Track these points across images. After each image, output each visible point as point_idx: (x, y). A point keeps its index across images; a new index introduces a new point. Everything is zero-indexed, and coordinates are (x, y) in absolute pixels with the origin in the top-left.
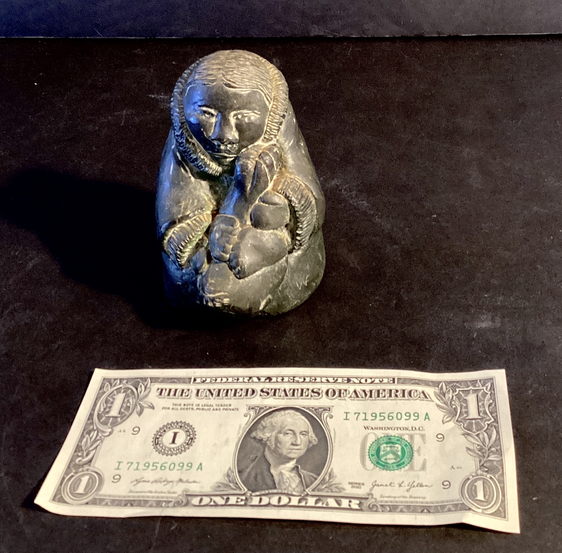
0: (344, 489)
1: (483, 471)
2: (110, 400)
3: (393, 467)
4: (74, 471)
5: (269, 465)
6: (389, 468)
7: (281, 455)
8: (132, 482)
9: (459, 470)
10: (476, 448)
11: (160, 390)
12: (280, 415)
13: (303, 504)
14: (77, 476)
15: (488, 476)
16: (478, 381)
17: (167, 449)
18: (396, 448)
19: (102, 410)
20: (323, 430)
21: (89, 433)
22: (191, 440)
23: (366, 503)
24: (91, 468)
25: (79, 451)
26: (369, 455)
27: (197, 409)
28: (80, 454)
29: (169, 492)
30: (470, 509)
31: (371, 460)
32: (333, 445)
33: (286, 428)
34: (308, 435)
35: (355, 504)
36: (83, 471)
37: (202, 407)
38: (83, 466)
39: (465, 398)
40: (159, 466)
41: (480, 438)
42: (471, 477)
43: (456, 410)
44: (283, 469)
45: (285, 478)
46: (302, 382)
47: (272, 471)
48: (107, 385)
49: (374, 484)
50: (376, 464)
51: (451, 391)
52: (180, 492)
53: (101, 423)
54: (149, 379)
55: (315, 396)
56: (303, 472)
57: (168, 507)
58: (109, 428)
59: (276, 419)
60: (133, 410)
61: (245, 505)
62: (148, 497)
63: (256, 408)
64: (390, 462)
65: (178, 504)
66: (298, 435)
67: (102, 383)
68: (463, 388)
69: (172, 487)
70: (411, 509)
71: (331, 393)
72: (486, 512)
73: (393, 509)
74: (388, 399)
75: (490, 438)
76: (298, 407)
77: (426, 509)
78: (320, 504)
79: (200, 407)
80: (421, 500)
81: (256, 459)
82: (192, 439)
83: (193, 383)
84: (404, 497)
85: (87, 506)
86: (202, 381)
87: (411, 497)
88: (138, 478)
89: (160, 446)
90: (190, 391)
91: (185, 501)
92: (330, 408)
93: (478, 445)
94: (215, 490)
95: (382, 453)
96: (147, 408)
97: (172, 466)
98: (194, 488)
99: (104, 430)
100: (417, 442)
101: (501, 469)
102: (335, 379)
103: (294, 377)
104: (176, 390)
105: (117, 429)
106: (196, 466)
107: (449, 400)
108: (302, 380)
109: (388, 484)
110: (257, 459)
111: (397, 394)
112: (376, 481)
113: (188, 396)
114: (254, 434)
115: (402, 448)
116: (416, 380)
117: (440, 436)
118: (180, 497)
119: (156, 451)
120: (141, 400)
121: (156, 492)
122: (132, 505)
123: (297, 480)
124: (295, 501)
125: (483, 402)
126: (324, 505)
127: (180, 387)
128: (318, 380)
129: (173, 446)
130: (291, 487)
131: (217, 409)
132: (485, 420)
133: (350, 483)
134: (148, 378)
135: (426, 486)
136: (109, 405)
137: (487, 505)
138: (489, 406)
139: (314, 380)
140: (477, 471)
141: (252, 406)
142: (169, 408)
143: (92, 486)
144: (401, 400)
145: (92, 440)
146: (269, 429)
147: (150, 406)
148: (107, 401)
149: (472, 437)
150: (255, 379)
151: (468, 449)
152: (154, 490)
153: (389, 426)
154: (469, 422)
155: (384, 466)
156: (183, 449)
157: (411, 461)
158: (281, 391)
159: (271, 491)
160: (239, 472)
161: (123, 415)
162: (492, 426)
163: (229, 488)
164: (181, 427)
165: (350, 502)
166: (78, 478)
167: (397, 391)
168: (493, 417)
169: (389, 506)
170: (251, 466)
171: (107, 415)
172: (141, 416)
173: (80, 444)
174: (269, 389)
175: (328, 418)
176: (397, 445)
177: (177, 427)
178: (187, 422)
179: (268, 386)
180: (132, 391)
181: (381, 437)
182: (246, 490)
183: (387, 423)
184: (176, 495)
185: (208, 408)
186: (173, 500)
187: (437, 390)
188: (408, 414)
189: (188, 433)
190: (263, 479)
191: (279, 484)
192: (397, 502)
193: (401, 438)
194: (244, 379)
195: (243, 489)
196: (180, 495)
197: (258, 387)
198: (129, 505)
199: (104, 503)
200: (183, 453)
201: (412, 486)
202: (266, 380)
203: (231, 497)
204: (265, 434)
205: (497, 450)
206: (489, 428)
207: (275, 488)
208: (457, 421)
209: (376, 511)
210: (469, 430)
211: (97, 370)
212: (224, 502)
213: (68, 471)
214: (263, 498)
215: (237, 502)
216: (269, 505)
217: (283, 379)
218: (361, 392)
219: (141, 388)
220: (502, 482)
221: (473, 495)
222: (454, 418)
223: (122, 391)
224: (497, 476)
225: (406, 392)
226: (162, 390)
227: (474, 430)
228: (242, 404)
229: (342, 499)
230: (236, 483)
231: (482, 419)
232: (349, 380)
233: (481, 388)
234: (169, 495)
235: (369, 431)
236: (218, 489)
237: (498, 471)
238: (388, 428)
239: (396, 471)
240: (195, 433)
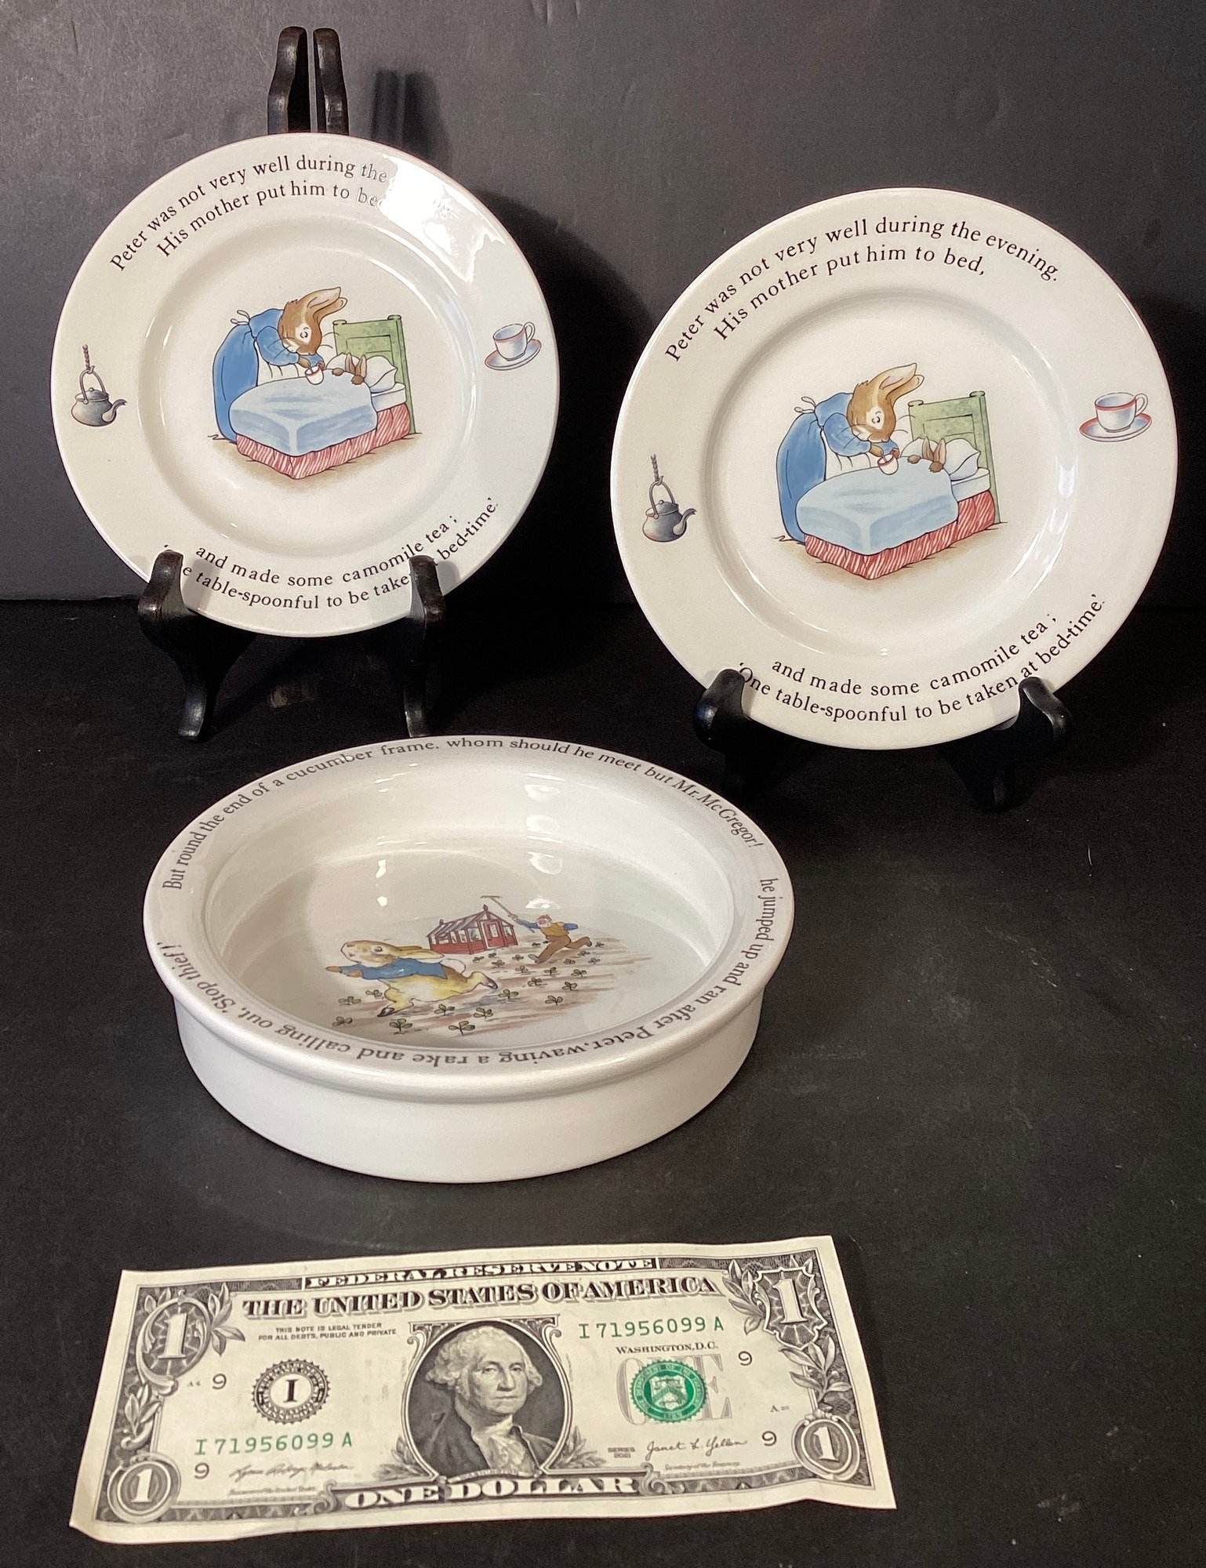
0: (603, 1461)
1: (825, 1412)
2: (160, 1328)
3: (677, 1416)
4: (122, 1462)
5: (468, 1428)
6: (671, 1417)
7: (484, 1409)
8: (231, 1476)
9: (786, 1411)
10: (807, 1372)
11: (248, 1305)
12: (469, 1336)
13: (540, 1491)
14: (129, 1470)
15: (835, 1418)
16: (792, 1257)
17: (281, 1412)
18: (676, 1382)
19: (150, 1346)
21: (134, 1391)
22: (321, 1393)
23: (644, 1482)
24: (152, 1455)
25: (123, 1426)
26: (633, 1398)
27: (322, 1335)
28: (125, 1431)
30: (815, 1476)
31: (638, 1407)
32: (570, 1384)
33: (485, 1360)
34: (524, 1370)
35: (625, 1484)
36: (137, 1460)
37: (329, 1332)
38: (135, 1452)
39: (774, 1287)
40: (273, 1443)
41: (809, 1355)
42: (807, 1422)
43: (763, 1308)
44: (494, 1433)
45: (500, 1448)
46: (498, 1275)
47: (475, 1438)
48: (149, 1299)
49: (650, 1448)
50: (647, 1412)
51: (749, 1274)
52: (321, 1488)
53: (152, 1371)
54: (225, 1285)
55: (525, 1298)
56: (528, 1436)
57: (305, 1514)
58: (169, 1379)
59: (464, 1344)
60: (207, 1343)
61: (441, 1500)
62: (266, 1500)
63: (427, 1327)
64: (671, 1407)
65: (321, 1508)
66: (507, 1370)
67: (140, 1297)
68: (769, 1269)
69: (304, 1479)
70: (719, 1484)
71: (552, 1291)
72: (839, 1478)
73: (690, 1487)
74: (649, 1297)
75: (825, 1355)
76: (498, 1320)
77: (744, 1482)
78: (568, 1490)
79: (327, 1331)
80: (733, 1468)
81: (441, 1418)
83: (306, 1287)
84: (705, 1465)
85: (161, 1523)
86: (321, 1282)
87: (715, 1464)
88: (240, 1467)
89: (267, 1406)
90: (303, 1303)
91: (332, 1502)
92: (553, 1319)
93: (809, 1368)
94: (381, 1479)
95: (654, 1393)
96: (231, 1338)
97: (297, 1441)
98: (344, 1479)
99: (163, 1384)
100: (709, 1368)
101: (852, 1406)
102: (555, 1265)
103: (484, 1266)
104: (277, 1304)
105: (184, 1380)
106: (338, 1439)
107: (748, 1292)
108: (497, 1271)
110: (445, 1418)
111: (664, 1286)
112: (653, 1442)
113: (300, 1312)
114: (430, 1375)
115: (687, 1381)
116: (690, 1259)
117: (743, 1356)
118: (322, 1496)
119: (263, 1416)
120: (217, 1325)
121: (278, 1490)
122: (240, 1517)
123: (522, 1452)
124: (525, 1487)
125: (805, 1293)
126: (575, 1491)
127: (284, 1296)
128: (526, 1268)
129: (291, 1405)
130: (513, 1463)
131: (356, 1334)
132: (812, 1323)
133: (610, 1450)
134: (222, 1283)
136: (161, 1337)
137: (840, 1467)
138: (816, 1299)
139: (519, 1269)
140: (814, 1411)
141: (418, 1324)
142: (271, 1337)
143: (160, 1489)
144: (671, 1296)
145: (143, 1403)
146: (455, 1364)
147: (235, 1335)
148: (154, 1330)
149: (797, 1354)
150: (417, 1275)
151: (794, 1375)
152: (273, 1488)
153: (657, 1345)
154: (788, 1328)
155: (661, 1415)
156: (310, 1409)
157: (704, 1402)
158: (464, 1293)
159: (480, 1473)
160: (418, 1444)
161: (190, 1354)
162: (825, 1333)
163: (406, 1473)
164: (299, 1370)
165: (617, 1481)
166: (133, 1474)
167: (662, 1282)
168: (824, 1318)
170: (436, 1432)
171: (160, 1357)
172: (223, 1354)
173: (121, 1412)
174: (443, 1292)
175: (554, 1337)
176: (676, 1378)
177: (293, 1370)
178: (309, 1361)
179: (440, 1285)
180: (199, 1311)
181: (648, 1365)
182: (437, 1474)
183: (653, 1339)
184: (315, 1493)
185: (341, 1332)
186: (311, 1501)
188: (686, 1322)
189: (314, 1380)
190: (462, 1452)
191: (492, 1458)
192: (693, 1475)
193: (681, 1364)
194: (396, 1275)
195: (431, 1474)
196: (322, 1492)
197: (424, 1289)
198: (235, 1516)
199: (189, 1517)
200: (312, 1417)
201: (713, 1445)
202: (435, 1274)
203: (413, 1489)
204: (449, 1374)
205: (840, 1374)
206: (822, 1336)
207: (487, 1467)
208: (767, 1328)
209: (663, 1494)
210: (790, 1342)
211: (125, 1273)
212: (401, 1499)
213: (110, 1465)
214: (469, 1485)
215: (426, 1496)
216: (481, 1496)
217: (465, 1272)
218: (602, 1286)
219: (214, 1302)
220: (856, 1427)
221: (815, 1452)
222: (763, 1321)
223: (180, 1309)
224: (847, 1417)
225: (677, 1282)
226: (252, 1304)
227: (799, 1342)
228: (400, 1321)
229: (603, 1479)
230: (417, 1464)
231: (807, 1322)
232: (578, 1267)
233: (797, 1268)
234: (304, 1494)
235: (625, 1356)
236: (387, 1476)
237: (848, 1409)
238: (657, 1348)
239: (682, 1423)
240: (325, 1380)
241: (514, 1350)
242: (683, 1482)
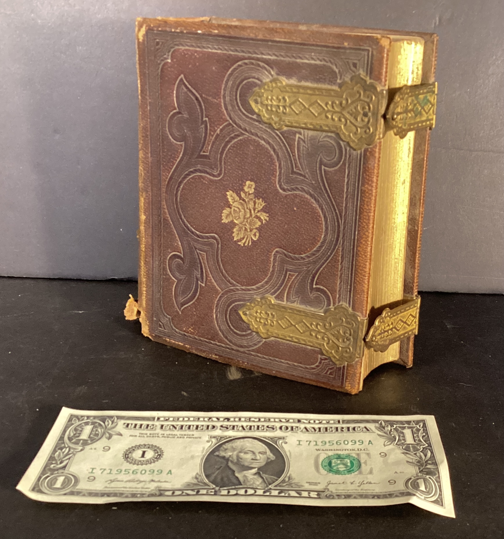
0: (302, 486)
1: (423, 474)
2: (79, 429)
3: (344, 473)
4: (49, 473)
5: (234, 472)
6: (341, 473)
7: (243, 466)
8: (106, 482)
9: (402, 474)
11: (126, 424)
12: (239, 442)
13: (268, 494)
15: (428, 477)
16: (412, 422)
17: (137, 461)
19: (72, 435)
20: (280, 451)
21: (61, 449)
22: (159, 456)
23: (323, 495)
25: (53, 460)
26: (322, 466)
27: (162, 437)
28: (54, 462)
30: (414, 495)
31: (324, 469)
32: (290, 460)
33: (246, 450)
34: (266, 454)
35: (313, 494)
36: (58, 473)
37: (167, 436)
38: (57, 470)
39: (402, 431)
40: (131, 472)
41: (417, 456)
42: (413, 478)
43: (395, 438)
44: (247, 473)
45: (249, 478)
47: (237, 475)
48: (75, 419)
49: (329, 483)
50: (329, 471)
51: (389, 426)
52: (153, 488)
53: (72, 443)
54: (115, 417)
55: (270, 430)
56: (264, 476)
58: (80, 446)
59: (236, 444)
60: (102, 436)
61: (215, 494)
62: (123, 491)
63: (217, 437)
64: (341, 469)
65: (152, 495)
66: (257, 454)
67: (70, 418)
68: (400, 425)
69: (144, 485)
70: (363, 496)
71: (284, 428)
72: (427, 499)
73: (348, 496)
74: (335, 433)
75: (425, 456)
76: (255, 436)
77: (376, 496)
78: (282, 495)
79: (165, 435)
80: (371, 491)
81: (220, 468)
83: (157, 420)
84: (356, 490)
85: (66, 496)
86: (165, 419)
87: (362, 490)
88: (112, 479)
89: (130, 459)
90: (155, 426)
91: (158, 493)
92: (284, 437)
93: (416, 460)
94: (185, 487)
95: (333, 464)
96: (116, 435)
97: (143, 471)
98: (165, 486)
99: (77, 448)
100: (363, 457)
101: (437, 474)
102: (287, 420)
103: (250, 418)
104: (141, 425)
105: (88, 447)
106: (165, 472)
107: (388, 432)
108: (257, 420)
110: (222, 468)
111: (343, 429)
112: (330, 481)
113: (153, 428)
114: (217, 453)
115: (351, 461)
116: (358, 420)
117: (382, 454)
119: (127, 462)
120: (109, 430)
121: (130, 488)
122: (108, 496)
123: (260, 480)
124: (260, 492)
125: (418, 434)
126: (287, 495)
127: (145, 423)
128: (272, 420)
129: (143, 459)
130: (255, 484)
131: (181, 437)
132: (420, 445)
133: (307, 483)
135: (374, 483)
136: (78, 432)
137: (428, 495)
138: (423, 437)
139: (268, 420)
140: (417, 474)
141: (213, 436)
142: (136, 436)
143: (68, 484)
144: (346, 433)
145: (65, 454)
146: (230, 450)
147: (118, 434)
148: (76, 430)
149: (410, 455)
150: (215, 419)
151: (408, 462)
152: (128, 487)
154: (407, 446)
155: (336, 472)
156: (152, 461)
157: (359, 469)
158: (238, 427)
159: (237, 487)
160: (207, 476)
161: (93, 439)
162: (426, 449)
163: (198, 485)
164: (149, 448)
165: (309, 493)
167: (342, 427)
168: (427, 443)
169: (344, 495)
170: (217, 473)
171: (77, 439)
172: (110, 440)
173: (53, 456)
174: (228, 426)
175: (283, 444)
176: (346, 460)
177: (145, 447)
178: (154, 445)
179: (226, 423)
180: (100, 425)
181: (332, 455)
182: (214, 486)
183: (335, 447)
184: (150, 490)
185: (173, 436)
186: (147, 493)
187: (377, 425)
188: (354, 441)
189: (156, 451)
190: (229, 480)
191: (244, 482)
192: (350, 493)
193: (349, 455)
194: (204, 419)
196: (153, 490)
197: (218, 424)
198: (105, 495)
200: (153, 464)
201: (362, 483)
202: (224, 419)
203: (201, 490)
204: (227, 453)
205: (432, 462)
206: (424, 450)
207: (241, 485)
208: (396, 444)
209: (333, 499)
210: (407, 451)
211: (64, 408)
212: (195, 493)
213: (43, 473)
214: (231, 491)
215: (207, 492)
216: (237, 494)
217: (240, 419)
218: (311, 429)
219: (109, 423)
220: (439, 481)
221: (416, 487)
222: (393, 442)
223: (90, 424)
224: (434, 477)
225: (350, 428)
226: (128, 424)
227: (412, 451)
228: (205, 435)
229: (301, 492)
230: (204, 482)
231: (418, 444)
232: (299, 421)
233: (415, 426)
234: (143, 490)
235: (319, 452)
236: (189, 486)
237: (435, 474)
238: (338, 450)
239: (347, 475)
240: (162, 452)
241: (262, 447)
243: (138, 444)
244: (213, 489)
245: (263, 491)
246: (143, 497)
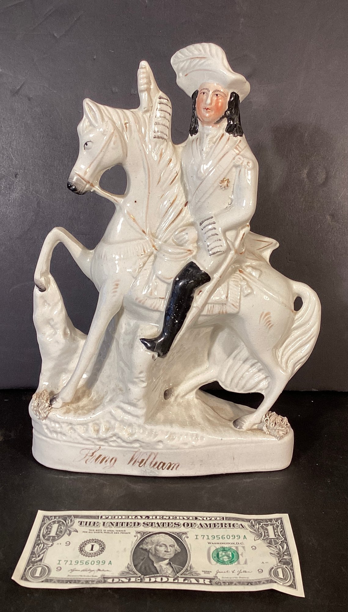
0: (200, 574)
1: (281, 564)
2: (49, 528)
3: (228, 563)
4: (31, 565)
5: (153, 562)
6: (225, 563)
7: (159, 557)
8: (69, 571)
9: (267, 564)
10: (276, 553)
11: (80, 522)
12: (156, 536)
13: (176, 581)
15: (284, 566)
16: (273, 519)
17: (88, 553)
19: (45, 533)
20: (183, 544)
21: (38, 545)
23: (214, 581)
25: (33, 555)
26: (212, 557)
27: (104, 532)
28: (34, 556)
29: (93, 576)
30: (276, 582)
31: (214, 560)
32: (191, 552)
33: (161, 543)
34: (174, 547)
35: (207, 581)
36: (37, 565)
37: (108, 532)
38: (37, 562)
39: (266, 528)
40: (84, 563)
41: (277, 548)
42: (274, 567)
43: (262, 534)
44: (162, 564)
45: (163, 568)
47: (155, 565)
48: (47, 519)
49: (217, 571)
50: (217, 561)
51: (258, 524)
52: (99, 576)
53: (46, 540)
55: (177, 526)
56: (174, 566)
58: (51, 542)
59: (154, 538)
60: (65, 533)
61: (141, 582)
62: (80, 578)
63: (141, 532)
64: (225, 560)
65: (99, 582)
66: (168, 547)
67: (44, 518)
68: (265, 523)
69: (94, 574)
70: (241, 583)
71: (186, 525)
72: (285, 585)
73: (230, 583)
74: (221, 528)
75: (283, 548)
76: (167, 532)
77: (250, 583)
78: (185, 582)
79: (106, 531)
80: (246, 579)
81: (144, 559)
82: (103, 548)
83: (100, 518)
84: (236, 578)
85: (43, 583)
86: (106, 517)
87: (240, 577)
88: (72, 569)
89: (84, 552)
90: (99, 523)
91: (103, 580)
92: (186, 533)
93: (276, 551)
94: (121, 575)
95: (220, 556)
96: (73, 531)
97: (93, 562)
98: (107, 574)
99: (49, 543)
100: (241, 550)
101: (291, 563)
102: (188, 517)
103: (163, 516)
104: (90, 523)
105: (55, 543)
106: (107, 563)
107: (256, 529)
108: (168, 518)
109: (226, 571)
110: (145, 559)
111: (226, 525)
113: (98, 525)
114: (141, 546)
115: (232, 554)
116: (237, 518)
117: (253, 547)
118: (100, 579)
119: (82, 554)
120: (69, 527)
121: (84, 576)
122: (70, 583)
123: (171, 569)
124: (171, 580)
125: (277, 530)
126: (189, 582)
127: (93, 521)
128: (178, 518)
129: (92, 552)
130: (168, 573)
131: (117, 533)
132: (279, 539)
133: (203, 571)
134: (72, 515)
135: (248, 572)
136: (49, 530)
137: (285, 581)
138: (281, 532)
139: (175, 518)
140: (277, 564)
141: (138, 532)
142: (87, 532)
143: (43, 574)
144: (228, 528)
145: (41, 548)
146: (150, 544)
147: (75, 531)
148: (47, 528)
149: (273, 548)
150: (139, 517)
151: (271, 553)
153: (222, 542)
154: (270, 540)
155: (222, 562)
156: (98, 553)
157: (238, 560)
158: (155, 523)
159: (155, 575)
160: (135, 566)
161: (58, 535)
162: (283, 542)
163: (130, 574)
164: (96, 542)
165: (204, 580)
168: (283, 537)
170: (142, 562)
171: (48, 536)
172: (70, 536)
173: (33, 551)
174: (148, 523)
175: (186, 538)
176: (229, 552)
177: (93, 542)
178: (99, 539)
179: (147, 521)
180: (63, 523)
181: (219, 548)
182: (140, 575)
183: (221, 541)
184: (97, 578)
185: (111, 532)
186: (96, 580)
187: (249, 524)
188: (233, 536)
189: (101, 545)
190: (150, 569)
191: (160, 571)
192: (232, 580)
193: (230, 548)
194: (132, 517)
197: (141, 521)
198: (69, 582)
199: (53, 581)
200: (99, 556)
201: (240, 572)
202: (146, 517)
203: (131, 578)
204: (148, 546)
205: (288, 553)
207: (158, 573)
208: (263, 539)
209: (220, 585)
210: (270, 544)
211: (39, 511)
212: (127, 581)
213: (28, 565)
214: (151, 578)
215: (136, 580)
216: (155, 582)
217: (156, 517)
218: (204, 525)
219: (69, 521)
220: (292, 570)
221: (276, 575)
222: (261, 538)
223: (56, 522)
224: (289, 566)
225: (231, 525)
226: (81, 522)
227: (273, 544)
228: (133, 530)
229: (200, 579)
230: (134, 571)
231: (277, 539)
232: (196, 518)
233: (275, 523)
234: (93, 578)
235: (211, 545)
236: (123, 574)
237: (290, 564)
238: (222, 543)
239: (229, 565)
240: (104, 545)
241: (171, 541)
242: (227, 582)
243: (88, 539)
244: (139, 577)
245: (173, 579)
246: (93, 584)
